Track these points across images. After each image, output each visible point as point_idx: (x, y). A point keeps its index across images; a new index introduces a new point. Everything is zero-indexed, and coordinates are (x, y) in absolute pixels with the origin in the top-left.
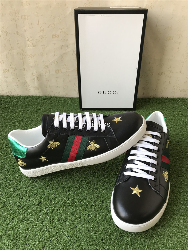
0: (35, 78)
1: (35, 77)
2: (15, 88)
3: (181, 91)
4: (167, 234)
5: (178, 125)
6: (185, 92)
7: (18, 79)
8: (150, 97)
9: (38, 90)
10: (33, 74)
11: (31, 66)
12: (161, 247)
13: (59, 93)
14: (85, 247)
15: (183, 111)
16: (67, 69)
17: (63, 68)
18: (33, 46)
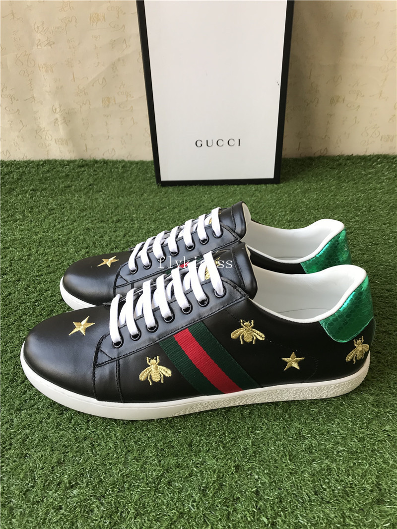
0: (58, 118)
1: (57, 116)
2: (17, 143)
3: (381, 140)
4: (335, 432)
5: (373, 211)
6: (392, 141)
7: (21, 121)
8: (314, 154)
9: (68, 145)
10: (54, 111)
11: (47, 92)
12: (321, 459)
13: (113, 151)
14: (152, 459)
15: (385, 182)
16: (127, 96)
17: (118, 94)
18: (49, 43)
